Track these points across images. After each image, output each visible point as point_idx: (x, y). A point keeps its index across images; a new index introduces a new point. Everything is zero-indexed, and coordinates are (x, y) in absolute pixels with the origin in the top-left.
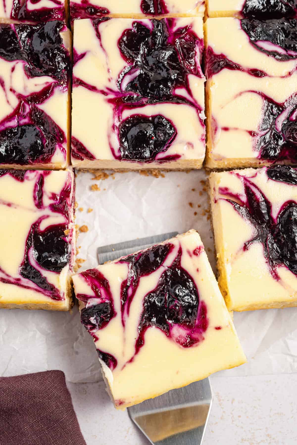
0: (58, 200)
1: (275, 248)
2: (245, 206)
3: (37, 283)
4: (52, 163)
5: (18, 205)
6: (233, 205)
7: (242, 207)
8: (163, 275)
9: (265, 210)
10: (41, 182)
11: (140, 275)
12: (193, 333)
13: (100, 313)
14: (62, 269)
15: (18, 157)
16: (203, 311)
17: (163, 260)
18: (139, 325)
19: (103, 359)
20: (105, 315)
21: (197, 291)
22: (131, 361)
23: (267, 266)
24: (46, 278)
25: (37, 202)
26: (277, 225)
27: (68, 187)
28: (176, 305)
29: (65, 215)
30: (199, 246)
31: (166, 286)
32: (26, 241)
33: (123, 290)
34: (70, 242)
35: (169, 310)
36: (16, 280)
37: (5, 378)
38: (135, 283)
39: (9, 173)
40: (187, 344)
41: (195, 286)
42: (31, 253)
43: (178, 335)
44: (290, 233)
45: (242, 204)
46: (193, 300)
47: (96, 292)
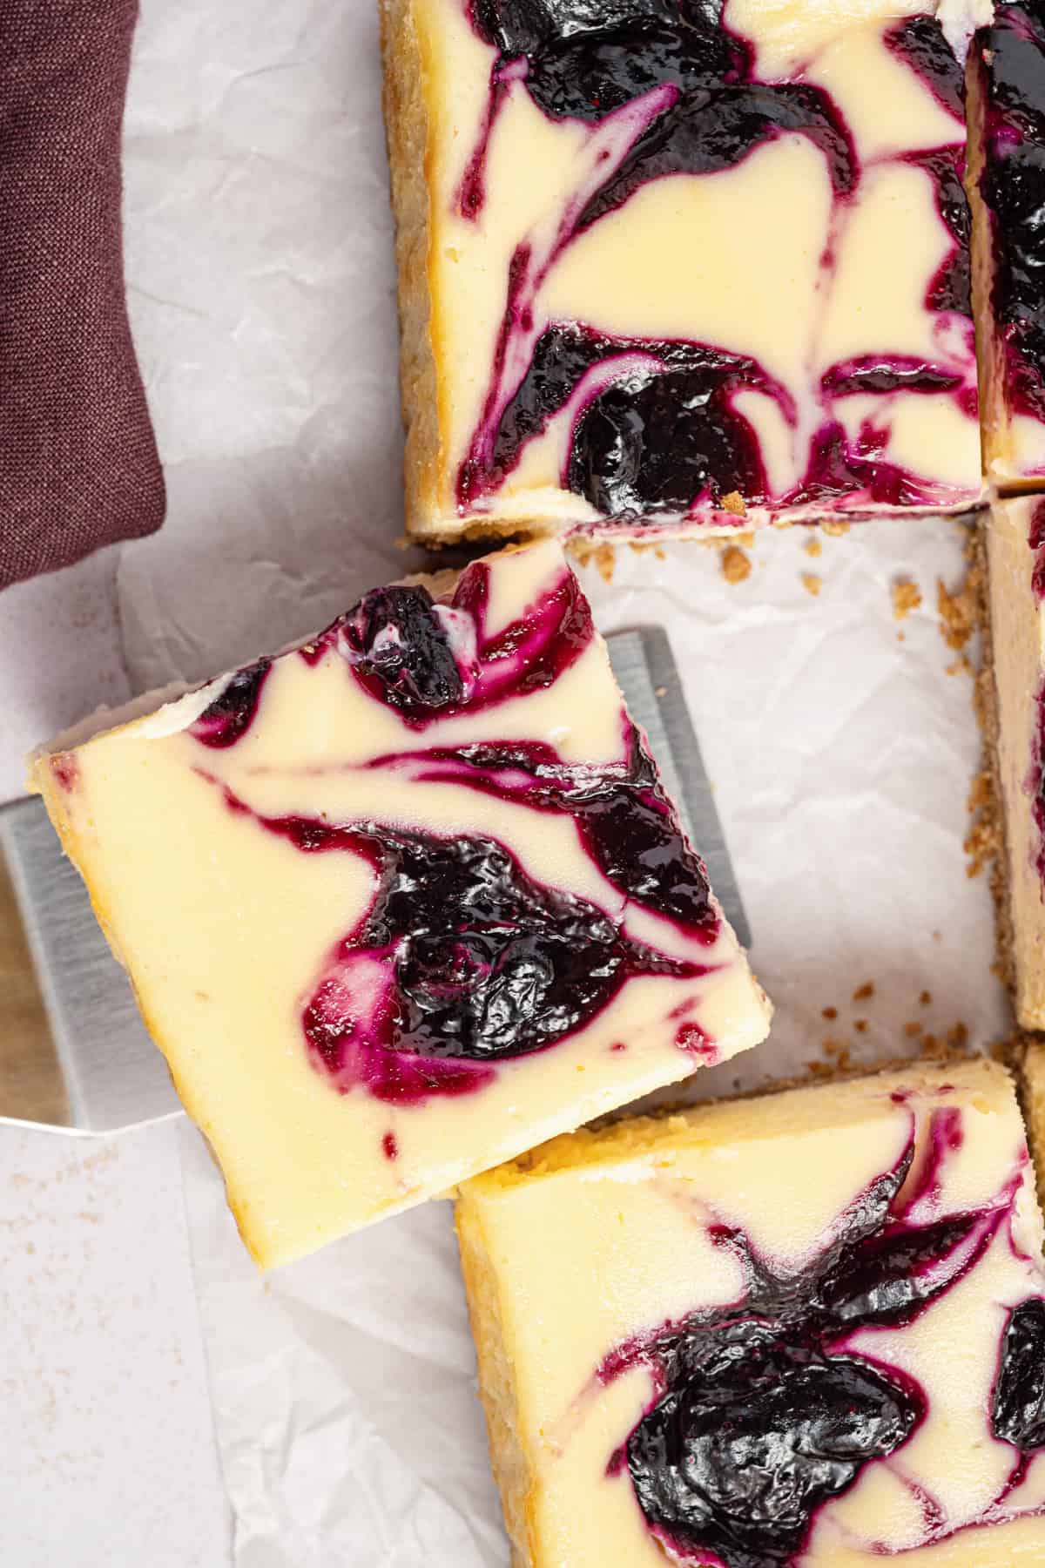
0: (862, 458)
1: (727, 1353)
2: (893, 1220)
3: (520, 400)
4: (1010, 420)
5: (828, 295)
6: (893, 1172)
7: (885, 1208)
8: (591, 909)
9: (880, 1302)
10: (930, 382)
11: (582, 813)
12: (362, 1046)
13: (418, 666)
14: (579, 493)
15: (1026, 279)
16: (454, 1078)
17: (650, 904)
18: (380, 827)
19: (231, 691)
20: (413, 686)
21: (534, 1051)
22: (235, 804)
23: (654, 1325)
24: (542, 432)
25: (847, 370)
26: (823, 1356)
27: (916, 493)
28: (470, 969)
29: (804, 491)
30: (718, 1044)
31: (544, 923)
32: (684, 342)
33: (517, 749)
34: (690, 518)
35: (448, 943)
36: (525, 311)
37: (123, 299)
38: (549, 796)
39: (958, 248)
40: (319, 1024)
41: (552, 1040)
42: (635, 365)
43: (349, 989)
44: (792, 1410)
45: (899, 1209)
46: (494, 1035)
47: (499, 642)
